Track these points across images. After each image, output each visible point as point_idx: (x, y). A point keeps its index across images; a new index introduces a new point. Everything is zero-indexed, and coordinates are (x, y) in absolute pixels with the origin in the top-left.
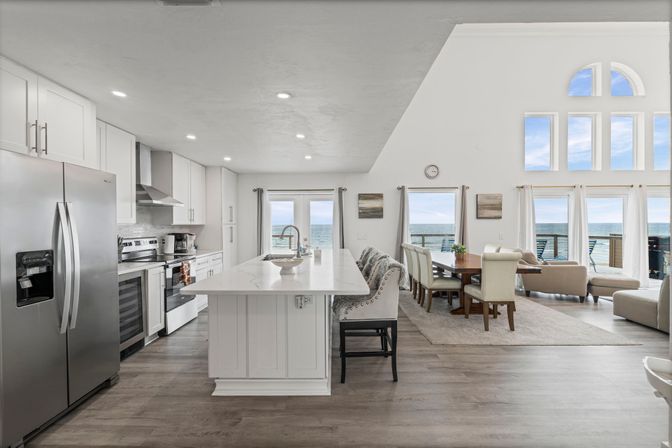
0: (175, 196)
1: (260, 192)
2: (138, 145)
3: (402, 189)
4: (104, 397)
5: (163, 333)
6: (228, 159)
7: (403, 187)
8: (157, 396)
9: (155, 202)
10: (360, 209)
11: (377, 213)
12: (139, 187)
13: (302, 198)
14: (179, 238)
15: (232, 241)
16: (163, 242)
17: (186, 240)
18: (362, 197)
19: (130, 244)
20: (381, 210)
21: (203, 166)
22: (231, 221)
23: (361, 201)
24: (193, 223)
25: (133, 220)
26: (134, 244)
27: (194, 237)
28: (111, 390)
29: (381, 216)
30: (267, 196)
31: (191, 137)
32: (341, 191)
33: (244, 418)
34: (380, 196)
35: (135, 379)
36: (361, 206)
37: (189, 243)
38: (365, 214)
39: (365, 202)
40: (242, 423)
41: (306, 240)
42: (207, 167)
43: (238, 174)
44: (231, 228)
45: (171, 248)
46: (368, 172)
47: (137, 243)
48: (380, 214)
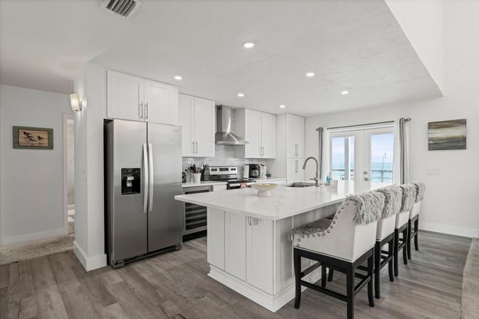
0: (247, 138)
1: (321, 130)
2: (221, 107)
4: (170, 255)
6: (282, 107)
8: (186, 264)
10: (430, 139)
11: (458, 144)
14: (253, 168)
15: (297, 172)
16: (242, 169)
17: (259, 169)
18: (432, 126)
19: (216, 170)
20: (464, 139)
21: (273, 115)
22: (296, 155)
23: (432, 131)
24: (263, 157)
25: (213, 155)
26: (218, 170)
27: (265, 168)
28: (175, 253)
29: (464, 147)
30: (327, 134)
31: (241, 95)
32: (403, 122)
33: (205, 297)
34: (462, 122)
35: (189, 251)
36: (430, 136)
37: (263, 171)
38: (435, 145)
39: (438, 131)
40: (202, 299)
41: (365, 173)
42: (276, 115)
43: (305, 118)
44: (297, 161)
45: (246, 175)
46: (442, 96)
47: (221, 170)
48: (461, 144)
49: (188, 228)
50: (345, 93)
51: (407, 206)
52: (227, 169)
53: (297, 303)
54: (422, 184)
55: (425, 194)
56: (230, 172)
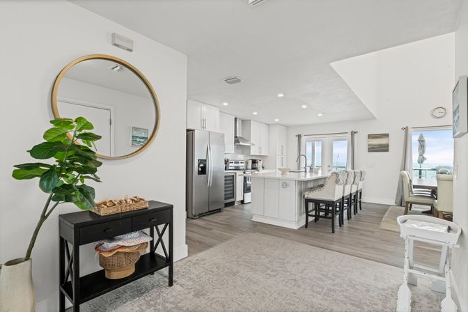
0: (252, 141)
1: (299, 136)
2: (236, 119)
3: (406, 129)
5: (242, 202)
6: (277, 120)
7: (407, 127)
9: (241, 144)
10: (369, 145)
11: (384, 148)
12: (236, 137)
13: (327, 139)
14: (254, 162)
16: (247, 163)
17: (257, 163)
18: (370, 137)
19: (232, 162)
20: (388, 146)
21: (267, 124)
22: (282, 154)
23: (370, 140)
24: (260, 155)
25: (233, 152)
29: (387, 150)
30: (303, 139)
31: (255, 113)
32: (353, 133)
34: (387, 135)
36: (369, 143)
37: (260, 165)
38: (372, 149)
39: (373, 140)
41: (329, 166)
42: (269, 125)
43: (288, 127)
44: (282, 158)
45: (250, 167)
46: (375, 118)
47: (235, 163)
48: (386, 149)
49: (226, 199)
50: (320, 115)
51: (356, 182)
52: (238, 163)
53: (306, 226)
54: (364, 171)
55: (365, 176)
56: (240, 164)
